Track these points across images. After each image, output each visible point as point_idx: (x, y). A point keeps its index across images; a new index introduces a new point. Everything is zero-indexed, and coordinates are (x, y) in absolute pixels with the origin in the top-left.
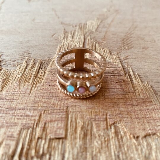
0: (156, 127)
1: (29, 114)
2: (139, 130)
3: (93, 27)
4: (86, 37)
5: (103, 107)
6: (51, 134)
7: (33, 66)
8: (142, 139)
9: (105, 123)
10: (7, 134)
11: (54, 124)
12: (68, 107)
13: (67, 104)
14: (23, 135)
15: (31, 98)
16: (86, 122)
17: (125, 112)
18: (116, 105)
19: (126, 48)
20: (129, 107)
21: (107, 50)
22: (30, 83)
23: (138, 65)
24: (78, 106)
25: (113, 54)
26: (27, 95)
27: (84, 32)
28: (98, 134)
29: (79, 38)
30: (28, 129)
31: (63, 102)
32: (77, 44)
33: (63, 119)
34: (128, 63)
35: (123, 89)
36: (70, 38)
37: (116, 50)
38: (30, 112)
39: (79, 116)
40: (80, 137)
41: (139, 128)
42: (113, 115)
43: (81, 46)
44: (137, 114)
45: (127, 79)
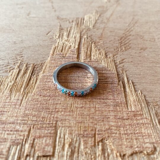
0: (143, 145)
1: (19, 129)
2: (127, 147)
3: (91, 23)
4: (82, 35)
5: (93, 121)
6: (39, 152)
7: (25, 72)
8: (128, 157)
9: (93, 139)
11: (42, 141)
12: (57, 121)
13: (57, 117)
14: (12, 154)
15: (22, 110)
16: (74, 139)
17: (114, 127)
18: (106, 119)
19: (123, 49)
20: (119, 121)
21: (103, 52)
22: (22, 93)
23: (133, 70)
24: (68, 121)
25: (108, 56)
26: (17, 107)
27: (81, 29)
28: (85, 151)
29: (75, 37)
30: (17, 146)
31: (53, 116)
32: (72, 44)
33: (51, 135)
34: (123, 68)
35: (115, 100)
36: (65, 37)
37: (112, 52)
38: (20, 127)
39: (67, 132)
40: (67, 155)
41: (126, 146)
42: (102, 131)
43: (77, 47)
44: (126, 129)
45: (121, 87)
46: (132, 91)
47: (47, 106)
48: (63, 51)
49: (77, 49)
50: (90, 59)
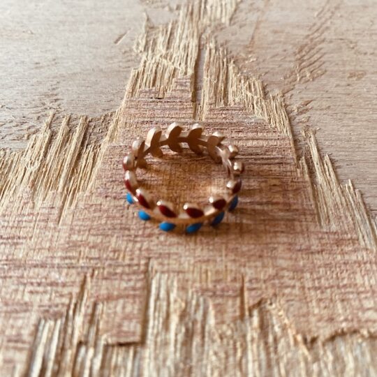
0: (360, 314)
1: (57, 279)
2: (320, 320)
3: (224, 10)
4: (202, 43)
5: (237, 258)
6: (109, 334)
7: (66, 140)
8: (324, 345)
9: (238, 301)
10: (7, 333)
11: (115, 307)
12: (149, 259)
13: (148, 250)
14: (44, 340)
15: (62, 234)
16: (191, 302)
17: (288, 271)
18: (267, 253)
19: (306, 76)
20: (300, 256)
21: (256, 83)
23: (333, 130)
24: (175, 257)
25: (271, 95)
26: (51, 225)
27: (200, 27)
28: (220, 332)
29: (186, 48)
30: (56, 320)
31: (138, 245)
32: (180, 64)
33: (138, 292)
34: (308, 124)
35: (290, 205)
36: (161, 48)
37: (279, 84)
38: (60, 274)
39: (175, 284)
40: (176, 341)
41: (319, 317)
42: (257, 280)
43: (190, 72)
44: (318, 276)
45: (302, 173)
46: (331, 183)
47: (124, 222)
48: (158, 83)
49: (192, 77)
50: (226, 104)
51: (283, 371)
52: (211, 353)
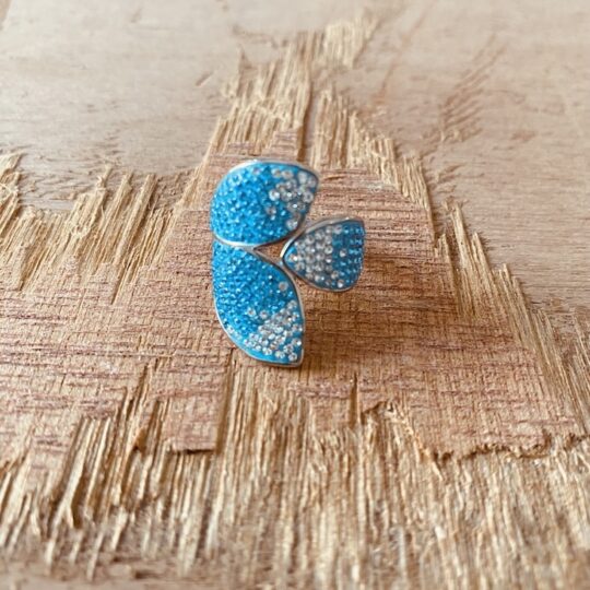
0: (510, 427)
1: (107, 370)
2: (455, 433)
3: (347, 50)
4: (315, 89)
6: (174, 438)
7: (127, 200)
8: (460, 462)
9: (348, 402)
10: (37, 433)
11: (185, 406)
12: (232, 349)
15: (116, 314)
16: (285, 403)
17: (416, 371)
18: (390, 348)
19: (452, 135)
20: (433, 353)
21: (386, 141)
22: (116, 261)
23: (486, 202)
25: (404, 157)
26: (103, 304)
27: (313, 68)
28: (322, 441)
29: (293, 94)
30: (104, 419)
31: (218, 333)
33: (215, 389)
34: (452, 194)
35: (422, 291)
36: (259, 93)
37: (416, 144)
38: (112, 363)
39: (266, 381)
40: (263, 449)
41: (455, 428)
42: (375, 381)
43: (298, 124)
44: (456, 378)
45: (442, 253)
46: (479, 267)
48: (253, 136)
49: (299, 131)
50: (343, 165)
51: (404, 493)
52: (309, 466)
